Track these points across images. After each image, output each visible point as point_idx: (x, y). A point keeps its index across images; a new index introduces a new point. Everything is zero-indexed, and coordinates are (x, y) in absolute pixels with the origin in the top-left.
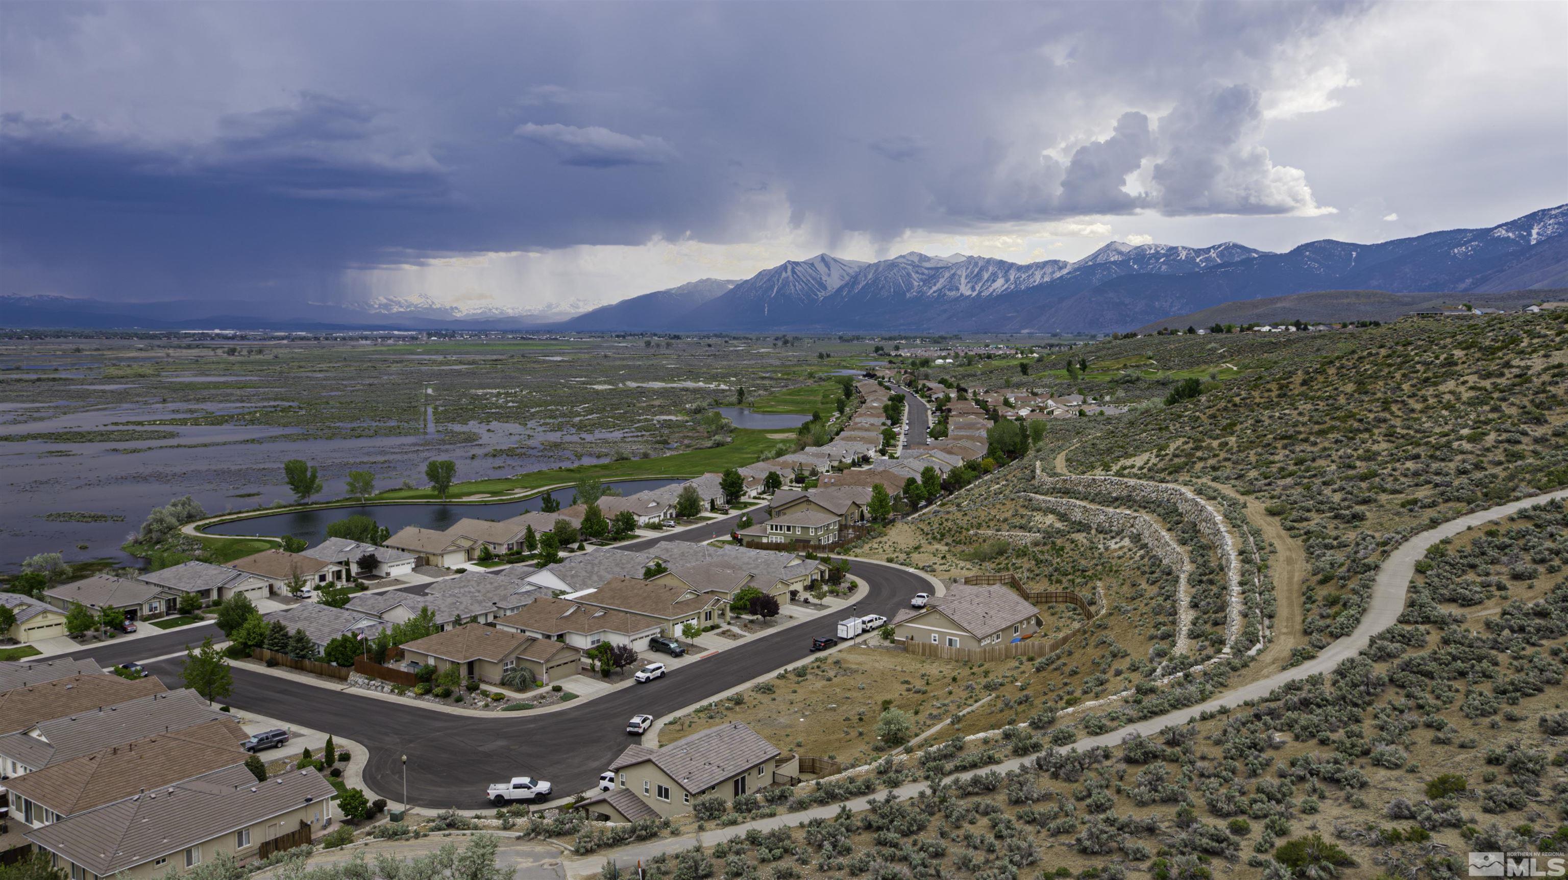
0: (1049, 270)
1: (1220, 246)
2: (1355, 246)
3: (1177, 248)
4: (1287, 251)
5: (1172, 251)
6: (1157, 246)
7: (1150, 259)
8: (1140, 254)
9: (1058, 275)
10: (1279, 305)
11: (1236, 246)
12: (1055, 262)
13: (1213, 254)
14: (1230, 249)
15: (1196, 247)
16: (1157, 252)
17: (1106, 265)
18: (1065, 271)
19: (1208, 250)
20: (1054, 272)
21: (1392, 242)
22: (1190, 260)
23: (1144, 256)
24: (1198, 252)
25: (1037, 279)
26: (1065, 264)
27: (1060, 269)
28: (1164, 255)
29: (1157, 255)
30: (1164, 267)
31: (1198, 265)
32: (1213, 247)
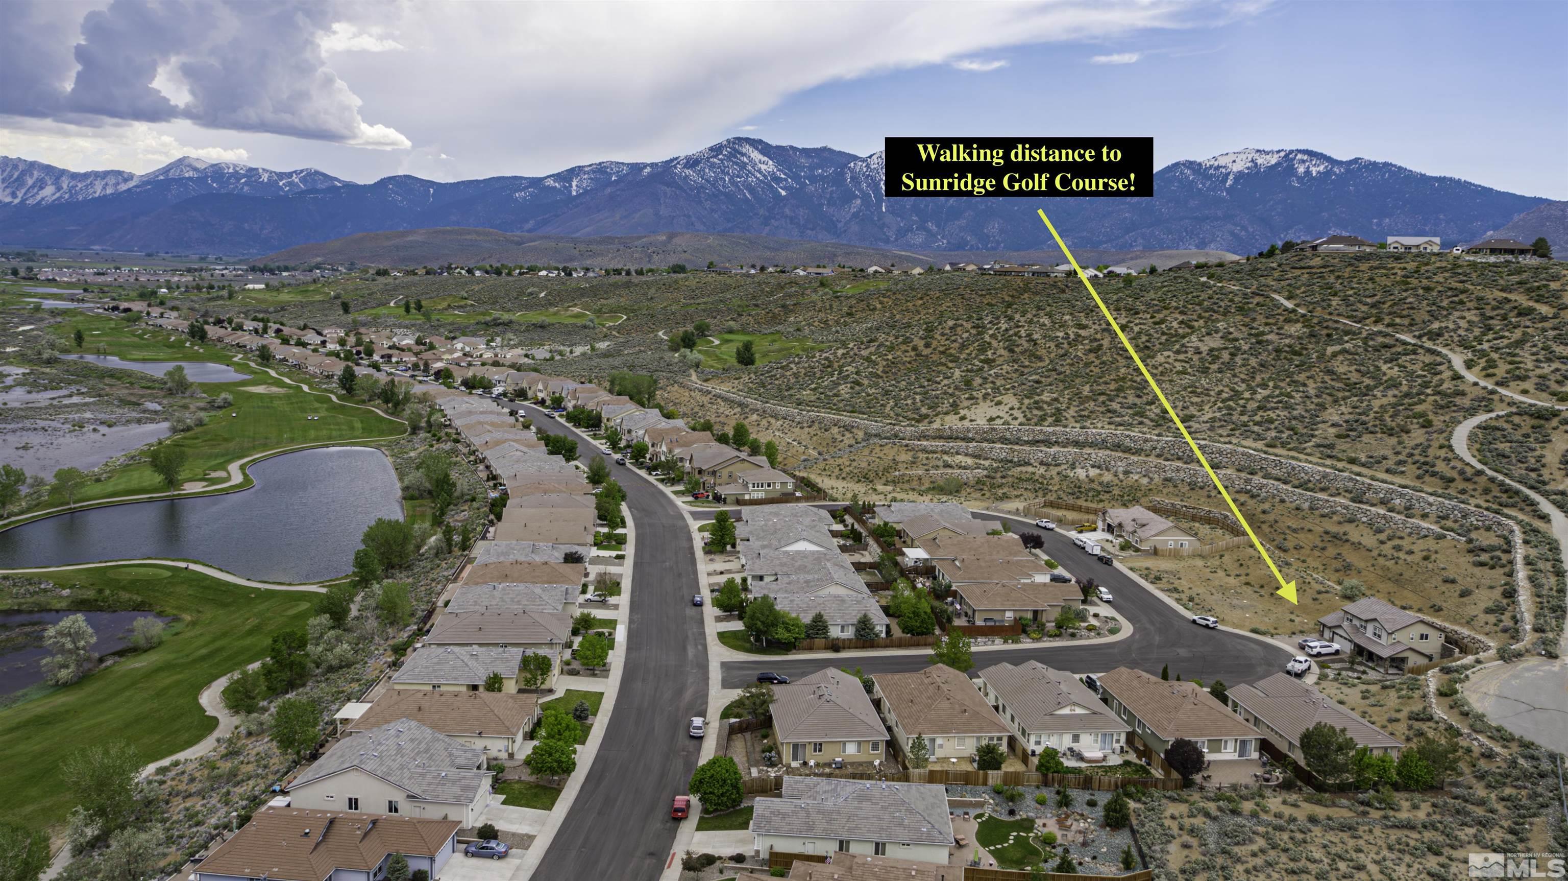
0: (112, 180)
1: (302, 171)
2: (432, 184)
3: (257, 169)
4: (372, 182)
5: (252, 172)
6: (235, 166)
7: (229, 178)
8: (217, 172)
9: (123, 187)
11: (317, 173)
12: (119, 173)
13: (295, 179)
14: (312, 176)
15: (278, 170)
16: (237, 172)
17: (181, 181)
18: (131, 184)
19: (290, 175)
20: (118, 184)
21: (463, 182)
22: (272, 184)
23: (223, 175)
24: (281, 175)
25: (98, 190)
26: (131, 177)
27: (126, 180)
28: (244, 176)
29: (236, 175)
30: (246, 188)
31: (281, 188)
32: (295, 172)
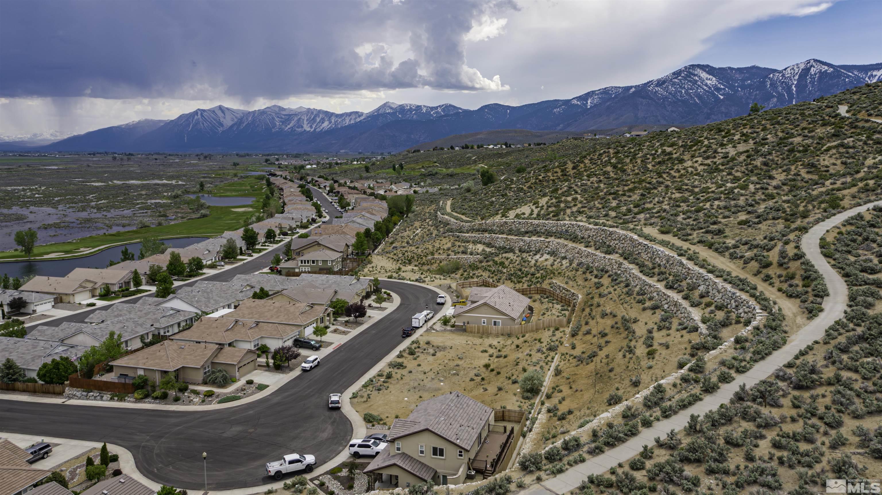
0: (353, 117)
1: (443, 105)
2: (508, 107)
3: (421, 106)
4: (476, 109)
5: (419, 108)
6: (410, 105)
7: (407, 111)
8: (402, 109)
9: (358, 120)
10: (478, 137)
11: (451, 106)
12: (357, 113)
13: (439, 110)
14: (448, 107)
15: (431, 106)
16: (411, 108)
17: (384, 115)
18: (362, 118)
19: (437, 107)
20: (356, 118)
21: (526, 105)
22: (428, 113)
23: (405, 110)
24: (432, 108)
25: (347, 122)
26: (362, 114)
27: (359, 116)
28: (414, 110)
29: (411, 110)
30: (415, 116)
31: (432, 116)
32: (439, 106)
